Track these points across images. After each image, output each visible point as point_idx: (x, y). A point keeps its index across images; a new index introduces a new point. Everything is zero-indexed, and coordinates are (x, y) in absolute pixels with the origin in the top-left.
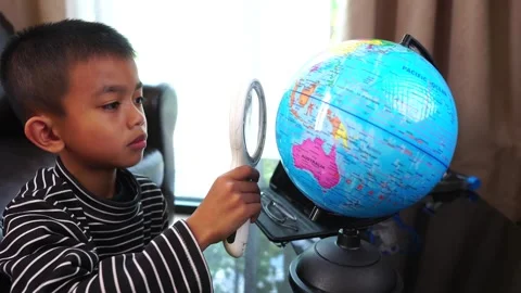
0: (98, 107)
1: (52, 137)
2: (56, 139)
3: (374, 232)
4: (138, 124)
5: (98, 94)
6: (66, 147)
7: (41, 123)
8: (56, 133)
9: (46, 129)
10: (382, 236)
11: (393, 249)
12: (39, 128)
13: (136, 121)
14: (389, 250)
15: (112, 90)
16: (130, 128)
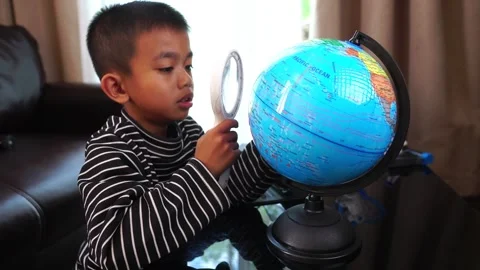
0: (156, 69)
1: (120, 91)
2: (123, 92)
3: (341, 205)
4: (186, 85)
5: (156, 59)
6: (130, 100)
7: (113, 79)
8: (123, 87)
9: (116, 84)
10: (349, 207)
11: (360, 218)
12: (111, 83)
13: (185, 83)
14: (356, 220)
15: (168, 55)
16: (180, 88)
